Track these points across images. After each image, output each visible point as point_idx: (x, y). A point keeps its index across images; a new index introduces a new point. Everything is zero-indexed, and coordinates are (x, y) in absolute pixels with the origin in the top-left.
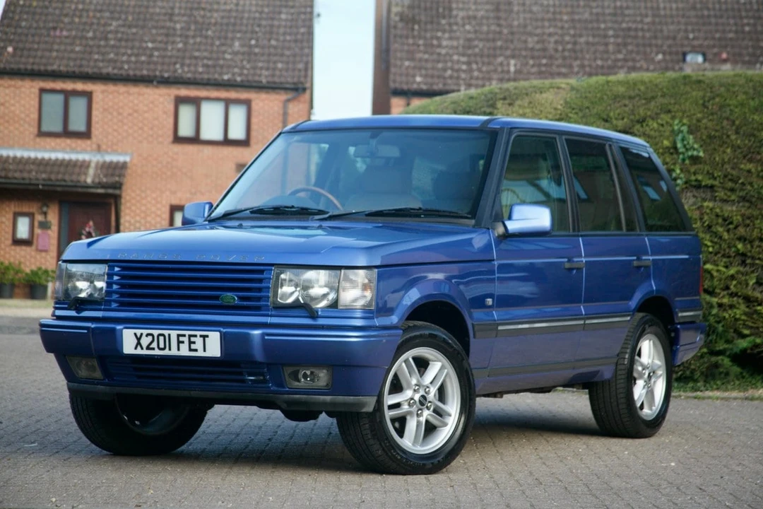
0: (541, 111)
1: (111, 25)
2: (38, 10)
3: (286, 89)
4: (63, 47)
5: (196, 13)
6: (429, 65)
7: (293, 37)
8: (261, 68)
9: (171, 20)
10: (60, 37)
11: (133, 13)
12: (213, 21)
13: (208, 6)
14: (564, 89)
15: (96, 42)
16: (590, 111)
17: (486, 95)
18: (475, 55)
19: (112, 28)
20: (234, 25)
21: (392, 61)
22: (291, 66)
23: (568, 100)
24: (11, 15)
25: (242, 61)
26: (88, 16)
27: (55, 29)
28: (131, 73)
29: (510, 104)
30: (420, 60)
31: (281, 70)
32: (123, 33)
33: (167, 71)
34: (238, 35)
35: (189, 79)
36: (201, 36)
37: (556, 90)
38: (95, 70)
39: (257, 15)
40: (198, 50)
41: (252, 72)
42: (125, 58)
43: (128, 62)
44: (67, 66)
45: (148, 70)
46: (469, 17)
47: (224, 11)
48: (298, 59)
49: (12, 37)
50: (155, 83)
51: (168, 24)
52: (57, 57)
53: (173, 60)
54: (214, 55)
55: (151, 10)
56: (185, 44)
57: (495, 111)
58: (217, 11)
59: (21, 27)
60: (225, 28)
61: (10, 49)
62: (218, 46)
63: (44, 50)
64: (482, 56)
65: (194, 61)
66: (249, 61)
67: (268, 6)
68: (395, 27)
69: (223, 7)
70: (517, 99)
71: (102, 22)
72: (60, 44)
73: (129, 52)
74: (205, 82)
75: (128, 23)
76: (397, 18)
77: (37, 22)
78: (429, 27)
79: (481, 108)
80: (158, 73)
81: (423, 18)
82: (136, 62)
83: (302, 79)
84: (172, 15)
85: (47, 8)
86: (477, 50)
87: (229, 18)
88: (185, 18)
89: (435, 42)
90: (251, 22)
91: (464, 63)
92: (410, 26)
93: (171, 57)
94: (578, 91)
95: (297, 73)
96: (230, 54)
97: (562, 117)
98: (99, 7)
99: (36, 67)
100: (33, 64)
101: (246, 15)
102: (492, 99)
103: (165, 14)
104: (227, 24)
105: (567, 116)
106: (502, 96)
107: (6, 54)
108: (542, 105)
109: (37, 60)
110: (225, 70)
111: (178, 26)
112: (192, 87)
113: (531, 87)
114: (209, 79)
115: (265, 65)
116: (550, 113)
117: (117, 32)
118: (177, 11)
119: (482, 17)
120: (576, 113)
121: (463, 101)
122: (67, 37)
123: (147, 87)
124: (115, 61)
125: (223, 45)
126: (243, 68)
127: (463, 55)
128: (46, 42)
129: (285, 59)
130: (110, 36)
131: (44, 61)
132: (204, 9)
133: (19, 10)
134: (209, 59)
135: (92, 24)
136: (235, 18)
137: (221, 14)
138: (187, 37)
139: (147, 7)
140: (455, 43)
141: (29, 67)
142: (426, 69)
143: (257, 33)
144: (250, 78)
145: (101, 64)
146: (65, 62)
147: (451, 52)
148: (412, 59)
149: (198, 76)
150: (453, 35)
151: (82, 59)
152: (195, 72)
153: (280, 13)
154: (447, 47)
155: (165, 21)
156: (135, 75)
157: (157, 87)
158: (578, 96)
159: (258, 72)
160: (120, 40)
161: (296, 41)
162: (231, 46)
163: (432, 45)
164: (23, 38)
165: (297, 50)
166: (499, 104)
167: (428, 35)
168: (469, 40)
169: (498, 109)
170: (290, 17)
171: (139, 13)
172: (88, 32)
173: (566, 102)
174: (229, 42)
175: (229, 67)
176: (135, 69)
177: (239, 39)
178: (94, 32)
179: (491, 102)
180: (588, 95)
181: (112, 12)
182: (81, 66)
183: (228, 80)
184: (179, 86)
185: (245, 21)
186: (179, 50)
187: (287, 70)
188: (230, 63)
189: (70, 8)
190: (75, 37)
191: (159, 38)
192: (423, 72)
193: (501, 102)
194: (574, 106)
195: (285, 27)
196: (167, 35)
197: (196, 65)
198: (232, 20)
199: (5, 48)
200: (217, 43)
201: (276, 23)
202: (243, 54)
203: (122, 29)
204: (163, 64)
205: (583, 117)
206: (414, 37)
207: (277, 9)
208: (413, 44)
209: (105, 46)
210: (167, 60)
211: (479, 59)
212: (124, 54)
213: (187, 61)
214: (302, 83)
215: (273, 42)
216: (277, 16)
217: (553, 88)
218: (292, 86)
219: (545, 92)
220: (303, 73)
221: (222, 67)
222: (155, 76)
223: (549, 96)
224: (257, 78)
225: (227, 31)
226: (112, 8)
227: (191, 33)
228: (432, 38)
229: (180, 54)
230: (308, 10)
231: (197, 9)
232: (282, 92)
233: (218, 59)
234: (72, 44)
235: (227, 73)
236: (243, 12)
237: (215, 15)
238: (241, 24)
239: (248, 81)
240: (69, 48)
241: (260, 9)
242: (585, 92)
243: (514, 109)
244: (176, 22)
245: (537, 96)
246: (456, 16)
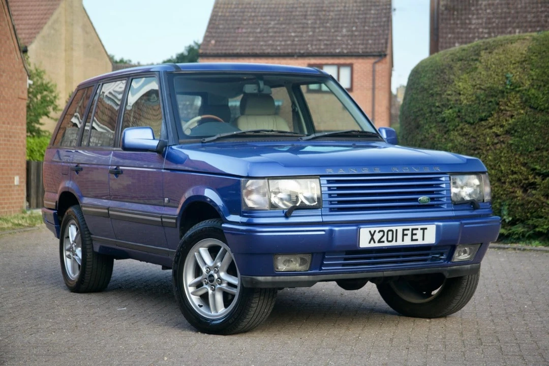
0: (511, 56)
1: (270, 24)
2: (229, 18)
3: (374, 56)
4: (242, 39)
5: (320, 13)
6: (464, 36)
7: (378, 24)
8: (359, 44)
9: (305, 19)
10: (241, 33)
11: (284, 16)
12: (330, 17)
13: (327, 9)
14: (528, 40)
15: (261, 35)
16: (546, 54)
17: (473, 48)
18: (494, 28)
19: (271, 26)
20: (343, 19)
21: (440, 35)
22: (377, 41)
23: (531, 47)
24: (213, 22)
25: (347, 40)
26: (257, 20)
27: (238, 28)
28: (282, 51)
29: (490, 53)
30: (458, 33)
31: (371, 44)
32: (277, 28)
33: (303, 49)
34: (345, 25)
35: (315, 53)
36: (323, 27)
37: (522, 41)
38: (261, 51)
39: (357, 12)
40: (322, 36)
41: (353, 46)
42: (278, 43)
43: (280, 45)
44: (245, 50)
45: (292, 49)
46: (489, 5)
47: (337, 11)
48: (381, 37)
49: (214, 35)
50: (295, 57)
51: (304, 21)
52: (239, 45)
53: (306, 42)
54: (331, 38)
55: (294, 13)
56: (314, 32)
57: (480, 58)
58: (333, 11)
59: (219, 28)
60: (337, 21)
61: (213, 42)
62: (333, 32)
63: (232, 41)
64: (498, 28)
65: (318, 42)
66: (352, 40)
67: (363, 6)
68: (442, 14)
69: (336, 9)
70: (495, 48)
71: (266, 22)
72: (241, 37)
73: (281, 39)
74: (325, 54)
75: (280, 22)
76: (443, 8)
77: (228, 24)
78: (464, 12)
79: (469, 57)
80: (297, 51)
81: (460, 7)
82: (285, 45)
83: (384, 49)
84: (306, 15)
85: (234, 16)
86: (494, 25)
87: (339, 15)
88: (314, 17)
89: (467, 21)
90: (353, 16)
91: (486, 33)
92: (452, 12)
93: (305, 41)
94: (537, 40)
95: (380, 46)
96: (340, 36)
97: (527, 58)
98: (264, 14)
99: (227, 52)
100: (226, 50)
101: (350, 13)
102: (478, 49)
103: (302, 15)
104: (339, 19)
105: (530, 58)
106: (484, 47)
107: (210, 45)
108: (512, 51)
109: (228, 47)
110: (337, 46)
111: (310, 22)
112: (318, 58)
113: (504, 40)
114: (327, 53)
115: (361, 42)
116: (518, 57)
117: (273, 28)
118: (309, 13)
119: (498, 4)
120: (537, 56)
121: (458, 52)
122: (245, 33)
123: (291, 59)
124: (272, 45)
125: (335, 31)
126: (348, 44)
127: (486, 28)
128: (233, 37)
129: (373, 37)
130: (270, 30)
131: (232, 47)
132: (325, 11)
133: (218, 18)
134: (327, 40)
135: (260, 24)
136: (344, 15)
137: (336, 13)
138: (315, 28)
139: (292, 12)
140: (480, 21)
141: (223, 52)
142: (462, 38)
143: (356, 23)
144: (352, 50)
145: (264, 48)
146: (244, 47)
147: (478, 27)
148: (453, 33)
149: (321, 51)
150: (479, 16)
151: (254, 45)
152: (319, 49)
153: (370, 10)
154: (475, 24)
155: (302, 19)
156: (284, 53)
157: (297, 59)
158: (537, 44)
159: (357, 46)
160: (275, 32)
161: (380, 26)
162: (341, 31)
163: (466, 23)
164: (220, 35)
165: (381, 32)
166: (482, 53)
167: (463, 17)
168: (489, 19)
169: (482, 56)
170: (376, 12)
171: (287, 16)
172: (257, 28)
173: (529, 49)
174: (340, 29)
175: (340, 44)
176: (283, 49)
177: (346, 27)
178: (261, 28)
179: (477, 52)
180: (544, 42)
181: (271, 16)
182: (253, 49)
183: (339, 53)
184: (310, 58)
185: (349, 16)
186: (310, 36)
187: (375, 44)
188: (340, 42)
189: (247, 15)
190: (250, 32)
191: (298, 30)
192: (460, 40)
193: (484, 51)
194: (535, 51)
195: (374, 18)
196: (303, 28)
197: (320, 45)
198: (342, 16)
199: (210, 41)
200: (333, 30)
201: (368, 16)
202: (348, 36)
203: (277, 26)
204: (300, 45)
205: (542, 58)
206: (454, 19)
207: (369, 8)
208: (454, 24)
209: (267, 37)
210: (303, 43)
211: (495, 30)
212: (277, 41)
213: (315, 43)
214: (384, 52)
215: (366, 28)
216: (369, 12)
217: (520, 39)
218: (378, 54)
219: (514, 43)
220: (384, 45)
221: (335, 44)
222: (296, 53)
223: (517, 45)
224: (356, 50)
225: (338, 23)
226: (271, 14)
227: (317, 26)
228: (466, 19)
229: (310, 39)
230: (388, 7)
231: (321, 11)
232: (372, 57)
233: (332, 40)
234: (248, 37)
235: (337, 49)
236: (348, 11)
237: (332, 14)
238: (347, 18)
239: (351, 52)
240: (246, 39)
241: (358, 8)
242: (543, 41)
243: (493, 56)
244: (308, 20)
245: (509, 46)
246: (481, 5)
